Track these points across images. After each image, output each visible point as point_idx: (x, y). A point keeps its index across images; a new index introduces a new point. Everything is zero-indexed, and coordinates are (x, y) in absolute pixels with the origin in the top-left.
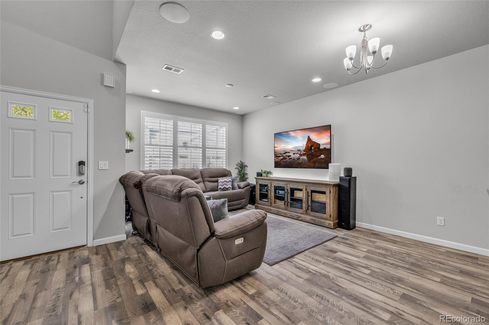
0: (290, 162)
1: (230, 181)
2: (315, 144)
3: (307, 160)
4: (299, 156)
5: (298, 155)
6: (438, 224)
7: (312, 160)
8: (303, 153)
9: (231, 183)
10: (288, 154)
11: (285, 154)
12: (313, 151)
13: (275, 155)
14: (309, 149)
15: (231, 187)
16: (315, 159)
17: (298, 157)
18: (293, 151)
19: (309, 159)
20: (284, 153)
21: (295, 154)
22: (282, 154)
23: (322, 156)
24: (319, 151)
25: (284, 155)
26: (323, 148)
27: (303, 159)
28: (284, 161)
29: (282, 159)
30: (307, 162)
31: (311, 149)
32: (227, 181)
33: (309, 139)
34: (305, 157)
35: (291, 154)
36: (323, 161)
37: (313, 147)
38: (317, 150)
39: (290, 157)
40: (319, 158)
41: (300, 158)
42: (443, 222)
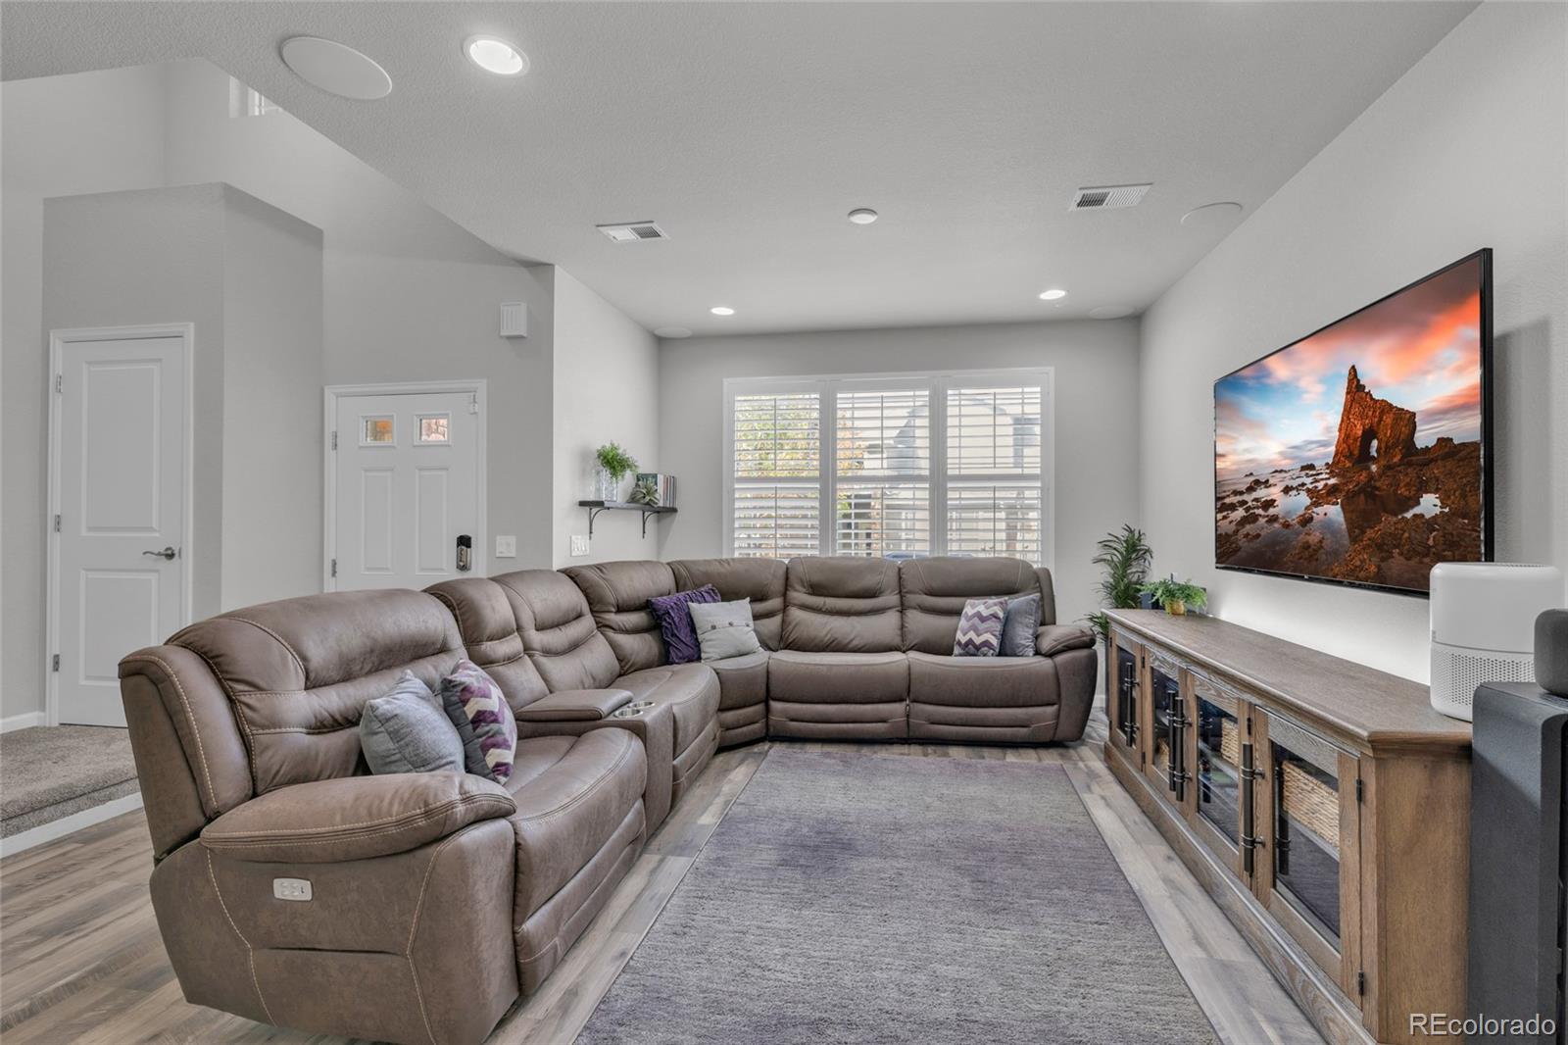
0: (1274, 542)
1: (995, 616)
2: (1388, 419)
3: (1344, 526)
4: (1308, 501)
5: (1304, 499)
9: (998, 627)
10: (1262, 493)
11: (1255, 495)
12: (1374, 468)
13: (1218, 499)
14: (1356, 452)
15: (995, 642)
16: (1387, 522)
17: (1302, 511)
18: (1281, 471)
20: (1251, 489)
21: (1292, 488)
22: (1241, 493)
23: (1430, 504)
24: (1410, 464)
25: (1248, 498)
26: (1431, 443)
27: (1328, 526)
28: (1248, 534)
29: (1243, 522)
31: (1364, 457)
32: (985, 613)
33: (1356, 388)
34: (1333, 512)
35: (1274, 493)
36: (1431, 542)
37: (1375, 443)
38: (1396, 460)
39: (1272, 511)
40: (1409, 515)
41: (1312, 518)
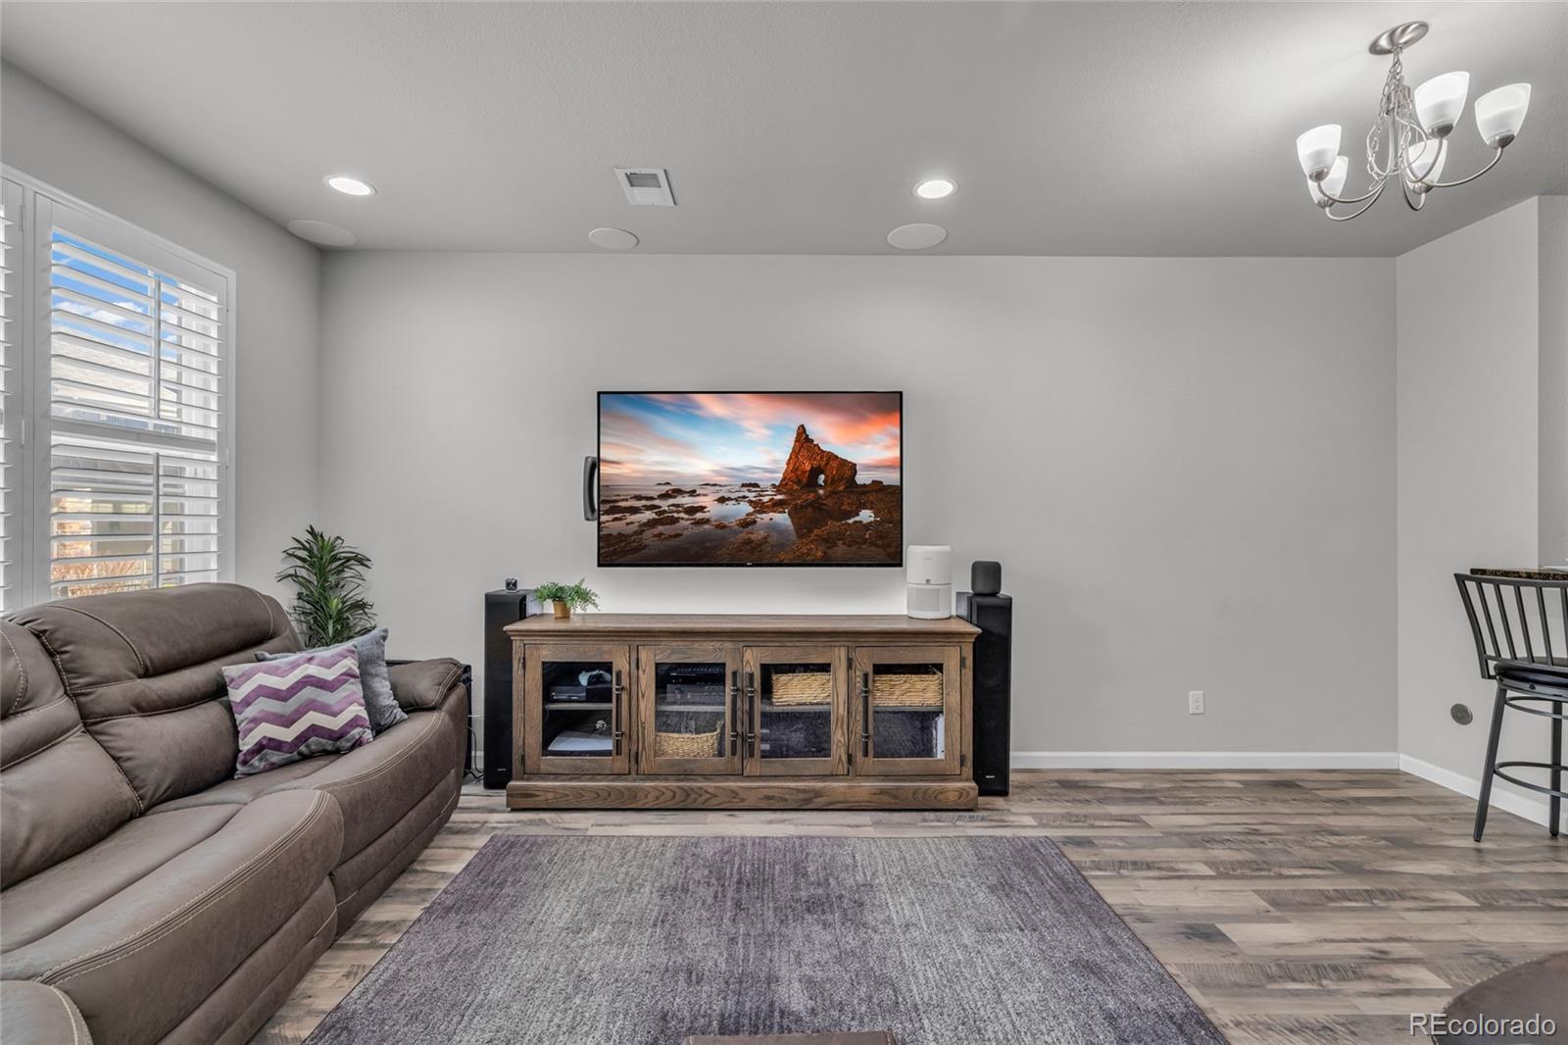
0: (702, 540)
2: (834, 464)
3: (792, 527)
4: (751, 510)
6: (1191, 712)
7: (816, 531)
8: (772, 500)
10: (686, 501)
11: (672, 501)
12: (821, 492)
14: (805, 480)
16: (832, 525)
17: (743, 516)
18: (715, 485)
19: (803, 526)
20: (665, 496)
21: (729, 499)
22: (652, 498)
23: (866, 516)
24: (852, 492)
25: (664, 504)
26: (868, 482)
27: (773, 527)
28: (660, 535)
29: (651, 524)
30: (793, 537)
31: (812, 483)
33: (803, 439)
34: (782, 518)
35: (707, 501)
36: (867, 536)
37: (822, 477)
38: (841, 488)
39: (699, 515)
40: (851, 521)
41: (755, 522)
42: (1201, 704)
